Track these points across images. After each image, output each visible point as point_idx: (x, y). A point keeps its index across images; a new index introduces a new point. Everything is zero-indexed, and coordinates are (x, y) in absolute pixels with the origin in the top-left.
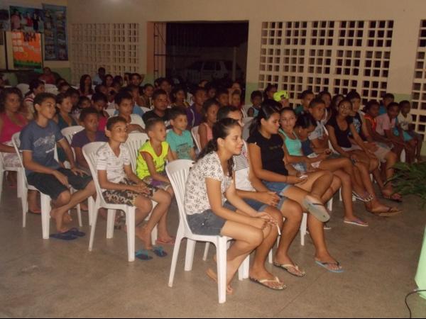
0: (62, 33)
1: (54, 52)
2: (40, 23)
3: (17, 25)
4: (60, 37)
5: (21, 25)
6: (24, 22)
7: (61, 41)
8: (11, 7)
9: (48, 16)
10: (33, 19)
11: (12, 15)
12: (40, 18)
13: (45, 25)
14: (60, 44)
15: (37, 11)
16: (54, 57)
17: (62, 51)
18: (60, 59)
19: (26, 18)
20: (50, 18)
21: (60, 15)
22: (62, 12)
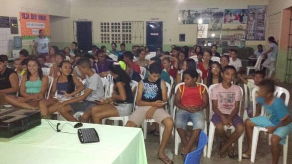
0: (262, 23)
1: (254, 35)
2: (245, 18)
3: (228, 20)
4: (259, 25)
5: (231, 20)
6: (233, 17)
7: (260, 28)
8: (226, 10)
9: (252, 12)
10: (239, 15)
11: (225, 15)
12: (245, 14)
13: (248, 18)
14: (259, 30)
15: (243, 11)
16: (253, 38)
17: (260, 34)
18: (258, 40)
19: (235, 15)
20: (254, 14)
21: (262, 12)
22: (263, 9)
